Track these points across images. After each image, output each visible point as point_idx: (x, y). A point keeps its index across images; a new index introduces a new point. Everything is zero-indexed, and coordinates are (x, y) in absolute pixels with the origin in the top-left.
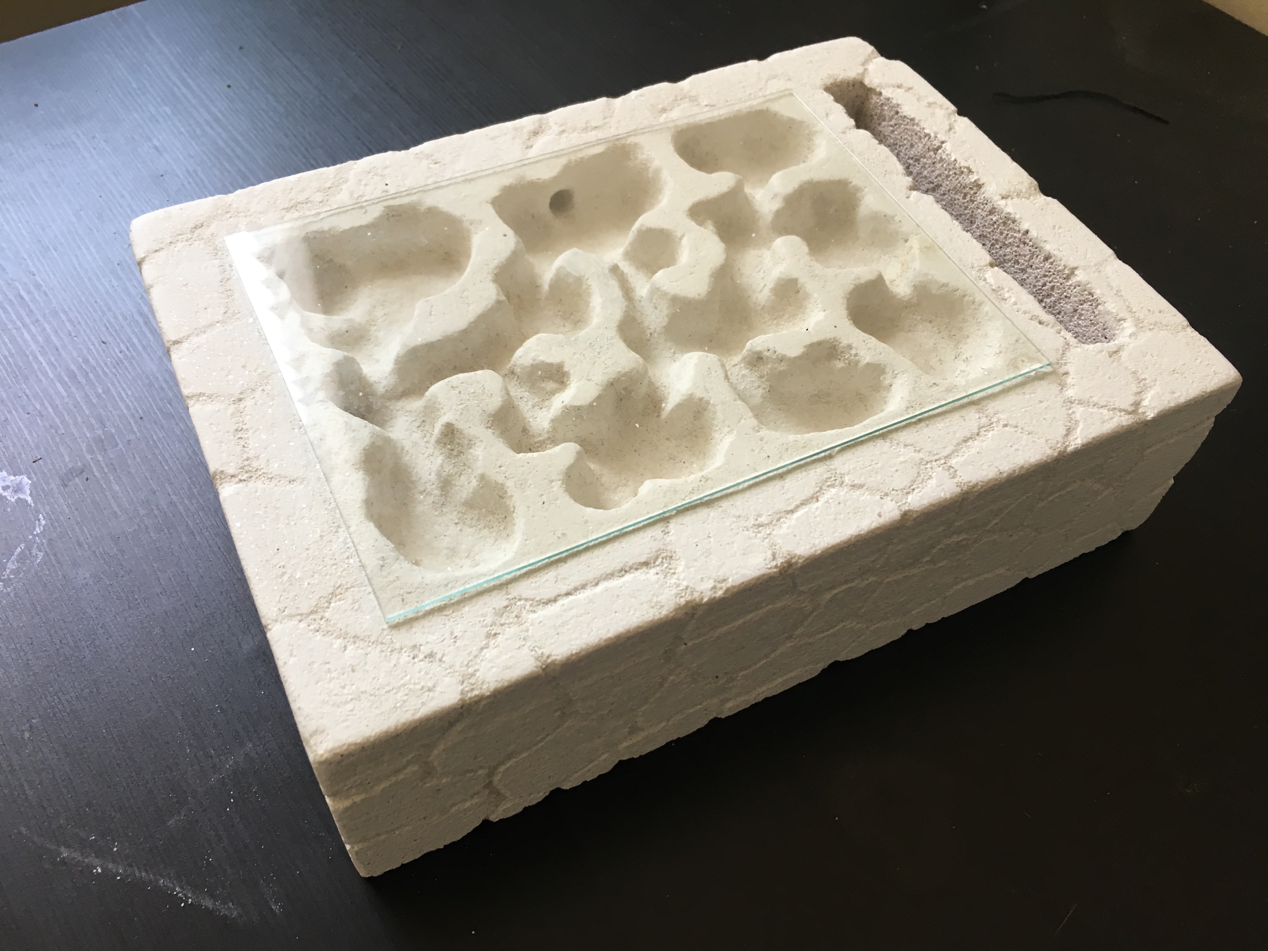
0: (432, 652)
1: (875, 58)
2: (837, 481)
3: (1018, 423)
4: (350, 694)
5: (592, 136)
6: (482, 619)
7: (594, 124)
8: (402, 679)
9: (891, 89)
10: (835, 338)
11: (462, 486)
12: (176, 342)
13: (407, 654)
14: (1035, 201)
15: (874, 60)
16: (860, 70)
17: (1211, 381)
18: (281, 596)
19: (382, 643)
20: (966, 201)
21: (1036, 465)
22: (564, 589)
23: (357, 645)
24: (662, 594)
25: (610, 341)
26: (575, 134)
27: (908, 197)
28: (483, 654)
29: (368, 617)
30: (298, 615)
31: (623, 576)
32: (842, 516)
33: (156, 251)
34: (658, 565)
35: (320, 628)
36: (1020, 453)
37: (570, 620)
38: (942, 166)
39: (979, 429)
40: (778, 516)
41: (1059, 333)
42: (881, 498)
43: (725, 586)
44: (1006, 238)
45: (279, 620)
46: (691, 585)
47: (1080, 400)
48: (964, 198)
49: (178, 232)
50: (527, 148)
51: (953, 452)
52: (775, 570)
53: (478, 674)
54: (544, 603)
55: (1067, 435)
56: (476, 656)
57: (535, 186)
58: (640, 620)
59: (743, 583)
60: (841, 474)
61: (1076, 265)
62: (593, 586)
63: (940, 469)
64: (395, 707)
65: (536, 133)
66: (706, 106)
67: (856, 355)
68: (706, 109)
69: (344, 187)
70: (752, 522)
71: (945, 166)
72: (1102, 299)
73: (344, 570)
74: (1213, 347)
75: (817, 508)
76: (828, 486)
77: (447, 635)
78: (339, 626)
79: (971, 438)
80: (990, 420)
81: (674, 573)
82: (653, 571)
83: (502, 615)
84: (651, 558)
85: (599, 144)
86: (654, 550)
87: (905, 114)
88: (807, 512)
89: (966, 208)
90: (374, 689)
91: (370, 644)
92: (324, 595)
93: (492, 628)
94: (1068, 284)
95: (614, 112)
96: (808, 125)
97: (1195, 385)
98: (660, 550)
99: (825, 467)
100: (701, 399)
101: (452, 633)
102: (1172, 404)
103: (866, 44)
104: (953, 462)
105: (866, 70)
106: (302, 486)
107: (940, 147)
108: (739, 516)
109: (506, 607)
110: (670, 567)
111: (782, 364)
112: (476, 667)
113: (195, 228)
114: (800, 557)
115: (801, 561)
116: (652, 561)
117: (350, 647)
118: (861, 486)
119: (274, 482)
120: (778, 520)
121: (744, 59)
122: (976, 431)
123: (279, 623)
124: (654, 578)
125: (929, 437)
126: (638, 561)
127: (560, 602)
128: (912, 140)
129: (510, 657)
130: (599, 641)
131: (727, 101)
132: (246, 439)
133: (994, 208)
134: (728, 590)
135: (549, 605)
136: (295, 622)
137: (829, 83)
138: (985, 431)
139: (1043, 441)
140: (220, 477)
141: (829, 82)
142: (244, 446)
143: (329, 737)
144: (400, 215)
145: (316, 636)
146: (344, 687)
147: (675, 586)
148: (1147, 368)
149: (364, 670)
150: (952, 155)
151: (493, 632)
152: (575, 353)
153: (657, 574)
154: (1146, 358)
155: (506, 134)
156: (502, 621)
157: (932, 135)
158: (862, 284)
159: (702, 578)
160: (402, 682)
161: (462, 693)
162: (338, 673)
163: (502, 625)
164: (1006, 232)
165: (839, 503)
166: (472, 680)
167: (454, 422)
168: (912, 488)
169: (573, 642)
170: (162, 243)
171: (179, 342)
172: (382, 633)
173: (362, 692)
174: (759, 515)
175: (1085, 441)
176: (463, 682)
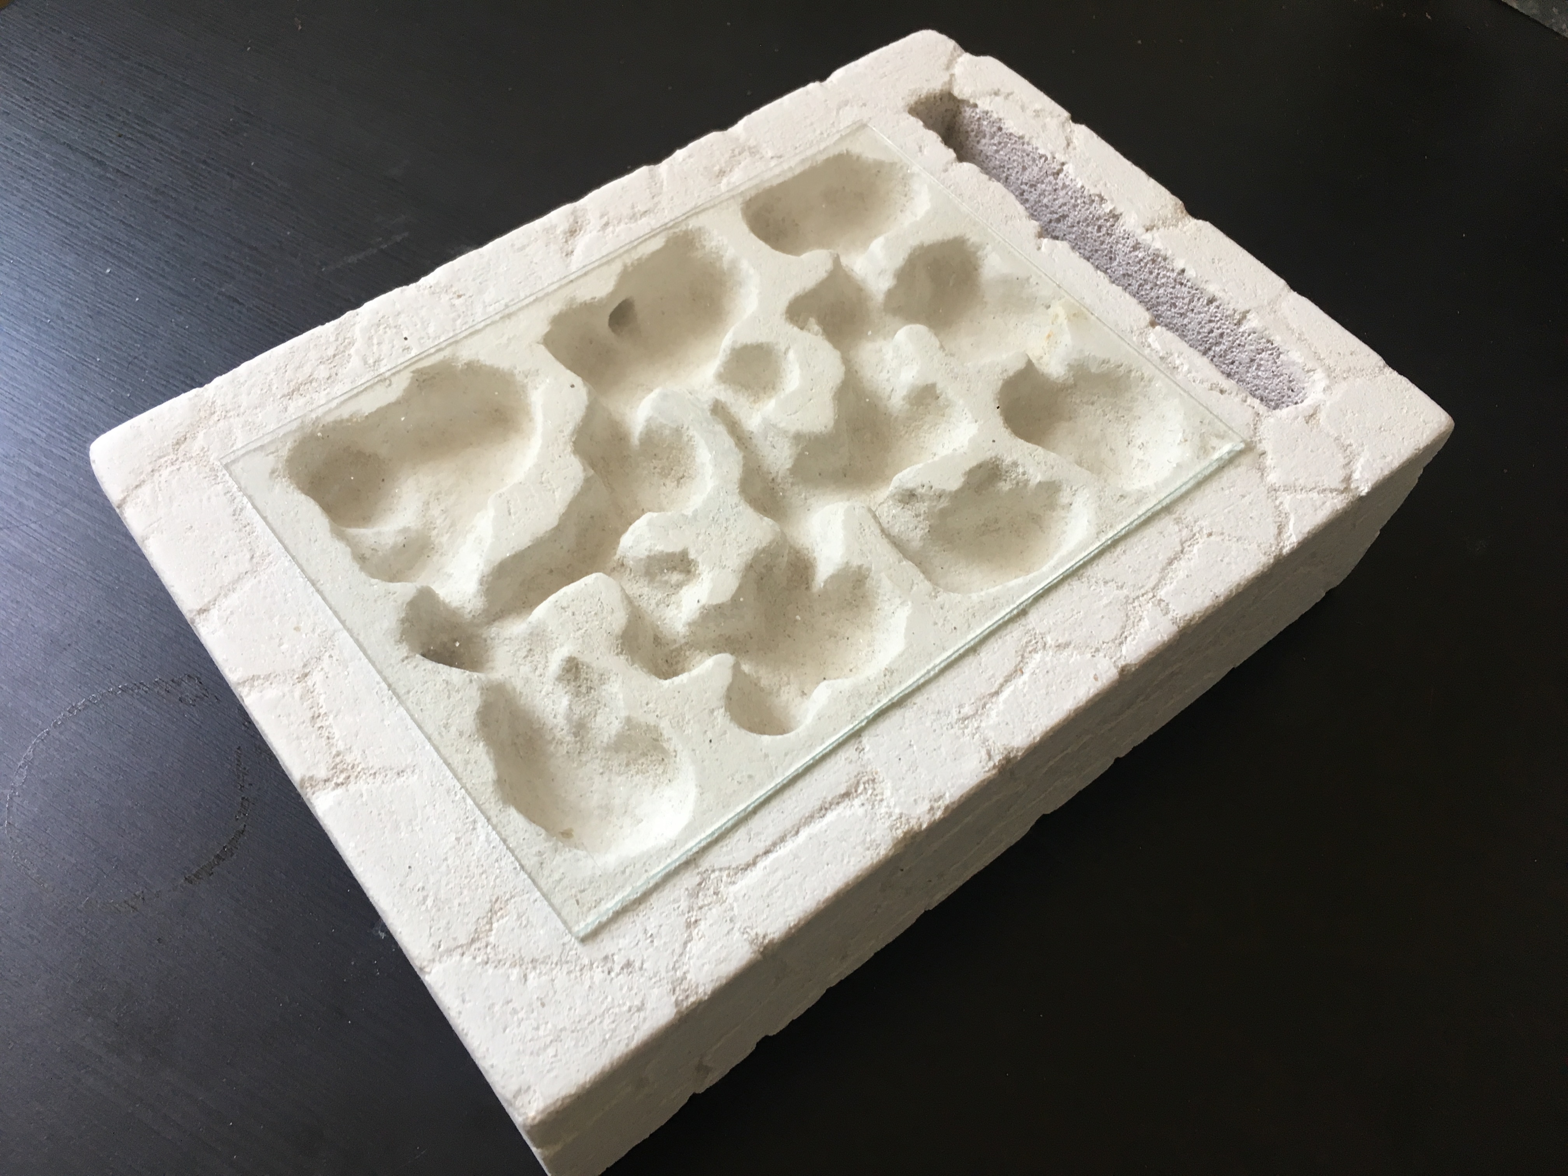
0: (628, 961)
1: (959, 56)
2: (1039, 644)
3: (1223, 528)
4: (548, 1035)
5: (645, 225)
6: (676, 906)
7: (641, 208)
8: (602, 1003)
9: (988, 99)
10: (996, 457)
11: (600, 729)
12: (202, 611)
13: (600, 969)
14: (1185, 229)
15: (960, 60)
16: (946, 78)
17: (1422, 434)
18: (431, 928)
19: (567, 962)
20: (1101, 234)
21: (1253, 579)
22: (761, 847)
23: (538, 971)
24: (875, 830)
25: (735, 510)
26: (622, 226)
27: (1039, 248)
28: (688, 949)
29: (542, 932)
30: (458, 947)
31: (824, 815)
32: (1054, 687)
33: (137, 487)
34: (861, 794)
35: (488, 959)
36: (1233, 567)
37: (778, 885)
38: (1067, 194)
39: (1182, 545)
40: (983, 702)
41: (1245, 401)
42: (1093, 656)
43: (942, 804)
44: (1157, 277)
45: (437, 958)
46: (905, 812)
47: (1285, 486)
48: (1099, 230)
49: (158, 454)
50: (567, 255)
51: (1160, 581)
52: (994, 772)
53: (689, 976)
54: (742, 869)
55: (1280, 533)
56: (681, 955)
57: (589, 308)
58: (858, 868)
59: (962, 796)
60: (1041, 634)
61: (1247, 308)
62: (794, 836)
63: (1150, 604)
64: (604, 1040)
65: (572, 232)
66: (772, 158)
67: (1024, 474)
68: (773, 163)
69: (352, 351)
70: (955, 715)
71: (1070, 193)
72: (1285, 348)
73: (497, 877)
74: (1417, 389)
75: (1025, 683)
76: (1030, 652)
77: (641, 936)
78: (510, 951)
79: (1176, 558)
80: (1192, 530)
81: (882, 800)
82: (857, 802)
83: (698, 896)
84: (851, 786)
85: (654, 236)
86: (852, 776)
87: (1011, 131)
88: (1014, 692)
89: (1102, 243)
90: (574, 1022)
91: (553, 966)
92: (482, 916)
93: (690, 914)
94: (1241, 330)
95: (662, 186)
96: (902, 167)
97: (1406, 443)
98: (859, 774)
99: (1022, 628)
100: (860, 567)
101: (645, 931)
102: (1386, 472)
103: (943, 38)
104: (1162, 593)
105: (952, 75)
106: (416, 777)
107: (1061, 171)
108: (939, 712)
109: (700, 884)
110: (875, 793)
111: (942, 500)
112: (685, 968)
113: (177, 443)
114: (1018, 750)
115: (1020, 754)
116: (853, 790)
117: (531, 976)
118: (1067, 645)
119: (379, 778)
120: (984, 707)
121: (804, 83)
122: (1179, 548)
123: (437, 963)
124: (861, 811)
125: (1129, 567)
126: (838, 794)
127: (761, 865)
128: (1024, 161)
129: (721, 947)
130: (818, 904)
131: (796, 148)
132: (328, 727)
133: (1139, 243)
134: (947, 808)
135: (749, 871)
136: (456, 957)
137: (912, 102)
138: (1189, 546)
139: (1254, 546)
140: (311, 785)
141: (912, 100)
142: (328, 738)
143: (537, 1094)
144: (434, 378)
145: (487, 971)
146: (537, 1028)
147: (887, 816)
148: (1351, 430)
149: (556, 1001)
150: (1078, 180)
151: (693, 919)
152: (698, 535)
153: (863, 805)
154: (1347, 418)
155: (536, 240)
156: (700, 903)
157: (1049, 157)
158: (1011, 378)
159: (915, 800)
160: (604, 1007)
161: (677, 1003)
162: (527, 1012)
163: (701, 908)
164: (1156, 271)
165: (1048, 672)
166: (685, 985)
167: (575, 655)
168: (1124, 636)
169: (788, 913)
170: (141, 473)
171: (205, 610)
172: (563, 950)
173: (561, 1030)
174: (961, 706)
175: (1300, 538)
176: (674, 990)
